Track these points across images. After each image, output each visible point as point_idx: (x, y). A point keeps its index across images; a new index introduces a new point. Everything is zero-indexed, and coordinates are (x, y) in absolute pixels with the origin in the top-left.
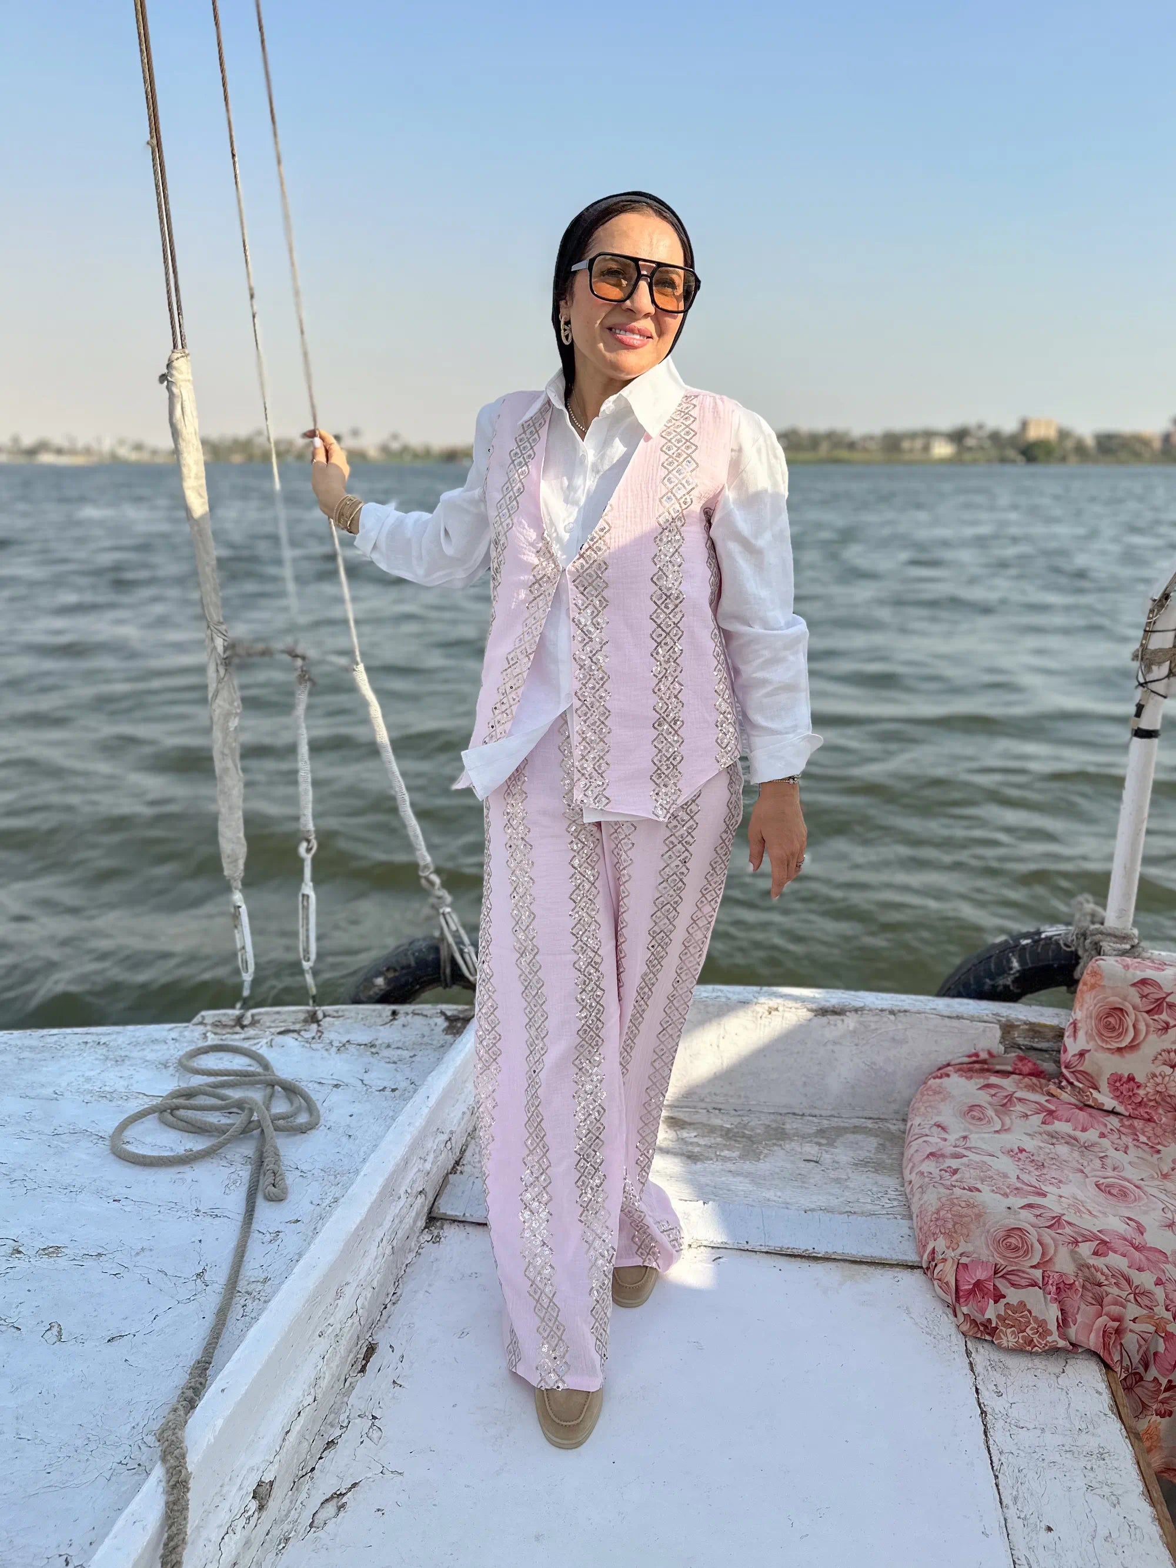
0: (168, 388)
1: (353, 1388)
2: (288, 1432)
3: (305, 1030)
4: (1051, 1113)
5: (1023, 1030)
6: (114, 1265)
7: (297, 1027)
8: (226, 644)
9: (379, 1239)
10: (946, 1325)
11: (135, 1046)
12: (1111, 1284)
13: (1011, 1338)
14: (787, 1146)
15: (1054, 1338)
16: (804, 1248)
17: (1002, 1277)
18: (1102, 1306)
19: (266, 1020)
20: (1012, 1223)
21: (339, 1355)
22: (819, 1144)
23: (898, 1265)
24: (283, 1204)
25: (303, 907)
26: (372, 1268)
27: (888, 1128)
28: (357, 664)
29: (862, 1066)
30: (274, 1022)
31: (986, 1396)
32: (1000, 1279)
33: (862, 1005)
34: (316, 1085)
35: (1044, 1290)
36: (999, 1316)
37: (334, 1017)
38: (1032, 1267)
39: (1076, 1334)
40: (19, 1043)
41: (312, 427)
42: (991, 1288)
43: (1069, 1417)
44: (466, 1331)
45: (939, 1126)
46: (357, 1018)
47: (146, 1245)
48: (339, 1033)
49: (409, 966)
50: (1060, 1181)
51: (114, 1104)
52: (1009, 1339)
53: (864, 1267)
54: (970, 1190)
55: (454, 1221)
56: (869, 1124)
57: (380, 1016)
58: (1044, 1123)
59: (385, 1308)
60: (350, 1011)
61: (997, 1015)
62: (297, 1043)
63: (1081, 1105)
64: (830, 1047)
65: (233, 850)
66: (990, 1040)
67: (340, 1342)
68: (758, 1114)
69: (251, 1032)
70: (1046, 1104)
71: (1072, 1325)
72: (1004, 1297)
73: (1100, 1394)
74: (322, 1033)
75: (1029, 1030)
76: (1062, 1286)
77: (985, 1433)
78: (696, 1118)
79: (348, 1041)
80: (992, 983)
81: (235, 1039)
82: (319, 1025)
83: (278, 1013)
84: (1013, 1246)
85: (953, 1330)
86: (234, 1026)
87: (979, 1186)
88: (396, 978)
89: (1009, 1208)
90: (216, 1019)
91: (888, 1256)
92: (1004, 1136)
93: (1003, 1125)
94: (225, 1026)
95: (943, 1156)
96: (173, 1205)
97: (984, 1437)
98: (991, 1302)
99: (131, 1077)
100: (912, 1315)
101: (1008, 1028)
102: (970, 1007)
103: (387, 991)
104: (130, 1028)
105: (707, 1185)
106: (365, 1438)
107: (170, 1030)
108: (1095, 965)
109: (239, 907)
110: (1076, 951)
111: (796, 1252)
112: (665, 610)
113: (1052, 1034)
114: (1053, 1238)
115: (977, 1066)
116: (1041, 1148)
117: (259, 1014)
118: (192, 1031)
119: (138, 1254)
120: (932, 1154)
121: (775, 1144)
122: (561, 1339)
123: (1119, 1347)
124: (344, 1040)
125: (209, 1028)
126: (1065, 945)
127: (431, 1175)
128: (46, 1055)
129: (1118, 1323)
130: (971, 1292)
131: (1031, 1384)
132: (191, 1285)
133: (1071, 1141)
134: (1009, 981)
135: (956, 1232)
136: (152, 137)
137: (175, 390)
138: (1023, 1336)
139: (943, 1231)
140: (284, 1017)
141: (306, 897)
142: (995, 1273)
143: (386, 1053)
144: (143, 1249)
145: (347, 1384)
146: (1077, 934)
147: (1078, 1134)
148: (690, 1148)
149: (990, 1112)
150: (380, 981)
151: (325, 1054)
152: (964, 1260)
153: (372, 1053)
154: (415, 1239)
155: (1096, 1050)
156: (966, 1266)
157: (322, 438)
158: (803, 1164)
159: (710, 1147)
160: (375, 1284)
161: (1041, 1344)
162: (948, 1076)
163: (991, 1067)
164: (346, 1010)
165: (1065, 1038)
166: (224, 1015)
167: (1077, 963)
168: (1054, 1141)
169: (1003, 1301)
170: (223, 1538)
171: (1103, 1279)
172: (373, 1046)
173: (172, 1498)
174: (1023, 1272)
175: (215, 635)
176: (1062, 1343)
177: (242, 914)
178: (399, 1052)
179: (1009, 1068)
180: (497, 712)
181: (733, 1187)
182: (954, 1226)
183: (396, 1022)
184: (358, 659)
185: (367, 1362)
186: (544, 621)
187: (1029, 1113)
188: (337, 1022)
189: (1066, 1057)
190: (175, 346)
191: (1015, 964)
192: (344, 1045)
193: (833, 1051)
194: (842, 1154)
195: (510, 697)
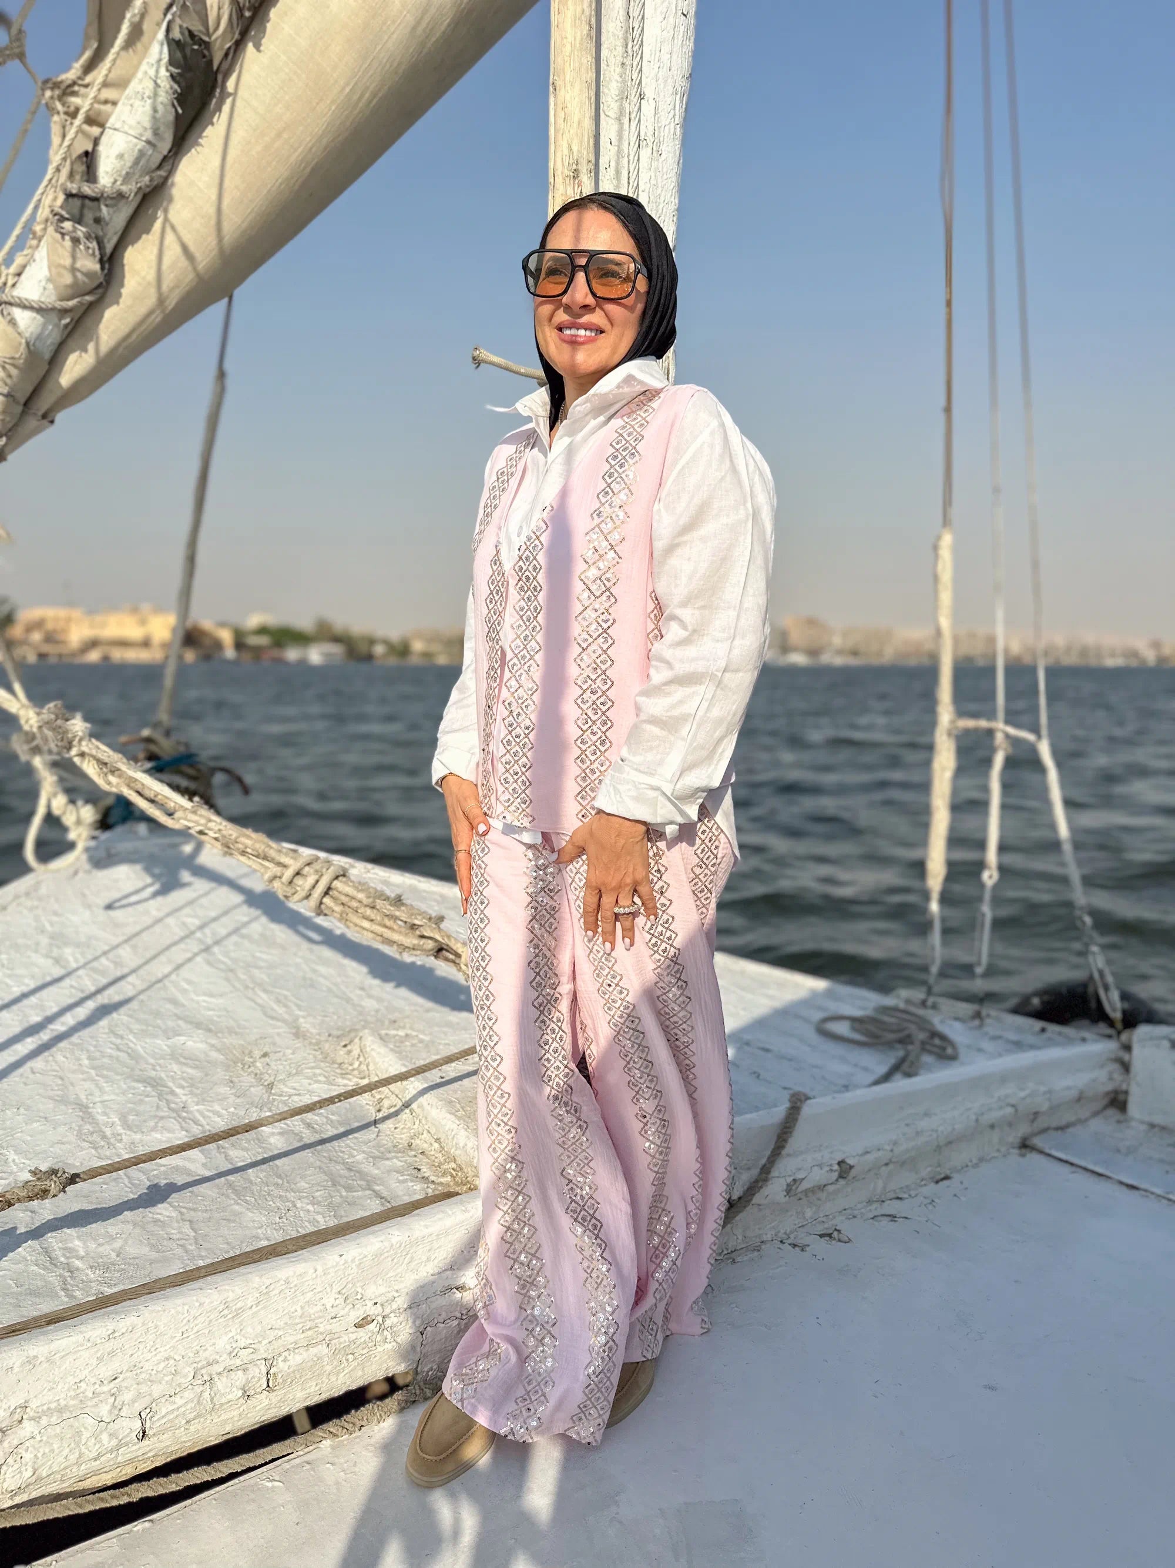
1: (928, 1185)
2: (869, 1152)
3: (971, 1021)
7: (966, 1017)
8: (951, 719)
9: (967, 1109)
19: (943, 1007)
21: (915, 1142)
24: (914, 1078)
25: (981, 923)
28: (1043, 742)
30: (949, 1010)
34: (965, 1045)
37: (994, 1019)
46: (1013, 1024)
48: (995, 1029)
51: (827, 1011)
55: (1041, 1152)
57: (1032, 1028)
59: (967, 1167)
60: (1008, 1018)
62: (963, 1025)
65: (935, 868)
67: (919, 1137)
69: (930, 1010)
74: (983, 1026)
79: (1000, 1036)
81: (919, 1012)
82: (982, 1021)
83: (953, 1005)
86: (920, 1005)
88: (1050, 1002)
94: (914, 1003)
103: (1041, 1011)
106: (923, 1205)
109: (934, 914)
117: (939, 1002)
118: (890, 999)
124: (998, 1034)
125: (902, 1001)
137: (940, 552)
140: (956, 1009)
145: (924, 1182)
150: (1037, 999)
151: (979, 1035)
153: (1016, 1046)
154: (1007, 1148)
160: (956, 1127)
164: (1005, 1016)
166: (914, 995)
170: (815, 1166)
175: (943, 712)
177: (935, 920)
183: (1043, 1036)
185: (942, 1181)
188: (996, 1022)
192: (994, 1036)
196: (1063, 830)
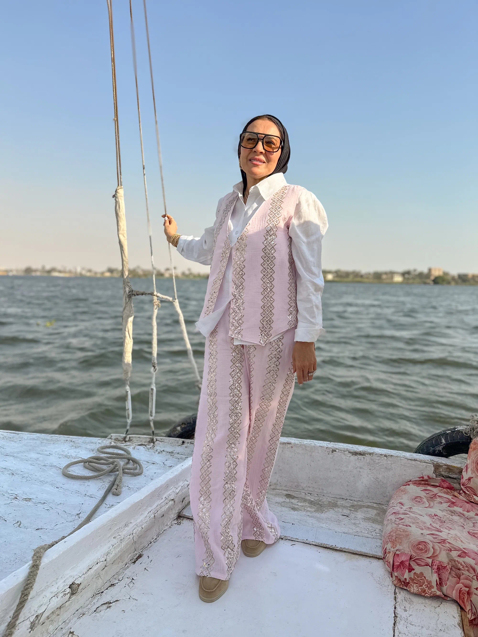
0: (115, 199)
1: (128, 568)
2: (90, 568)
3: (148, 445)
4: (453, 503)
5: (444, 468)
6: (48, 507)
7: (146, 444)
8: (130, 290)
9: (149, 511)
10: (388, 581)
11: (84, 443)
12: (465, 570)
13: (415, 588)
14: (336, 509)
15: (435, 590)
16: (331, 544)
17: (414, 561)
18: (459, 579)
19: (134, 439)
20: (422, 539)
21: (120, 547)
22: (351, 510)
23: (372, 557)
24: (119, 496)
25: (151, 393)
26: (143, 520)
27: (383, 508)
28: (175, 299)
29: (372, 479)
30: (137, 441)
31: (399, 610)
32: (413, 562)
33: (373, 452)
34: (146, 463)
35: (432, 568)
36: (410, 578)
37: (160, 441)
38: (428, 558)
39: (446, 590)
40: (43, 438)
41: (164, 214)
42: (408, 565)
43: (437, 624)
44: (180, 556)
45: (400, 503)
46: (169, 443)
47: (62, 502)
48: (161, 447)
49: (190, 423)
50: (451, 529)
51: (69, 459)
52: (414, 588)
53: (357, 556)
54: (406, 526)
55: (188, 518)
56: (375, 505)
57: (178, 443)
58: (449, 506)
59: (151, 543)
60: (167, 440)
61: (433, 460)
62: (144, 449)
63: (467, 501)
64: (358, 469)
65: (126, 368)
66: (429, 471)
67: (122, 543)
68: (327, 497)
69: (128, 443)
70: (451, 499)
71: (444, 585)
72: (414, 570)
73: (455, 618)
74: (154, 446)
75: (447, 468)
76: (440, 567)
77: (394, 624)
78: (301, 496)
79: (163, 450)
80: (433, 449)
81: (122, 445)
82: (154, 444)
83: (139, 437)
84: (420, 548)
85: (391, 583)
86: (123, 441)
87: (411, 525)
88: (185, 428)
89: (422, 534)
90: (116, 437)
91: (368, 552)
92: (429, 509)
93: (429, 505)
94: (119, 440)
95: (399, 514)
96: (78, 492)
97: (393, 625)
98: (407, 571)
99: (79, 452)
100: (373, 576)
101: (437, 467)
102: (421, 457)
103: (182, 433)
104: (85, 437)
105: (297, 519)
106: (127, 585)
107: (99, 439)
108: (475, 440)
109: (128, 392)
110: (470, 436)
111: (328, 546)
112: (267, 262)
113: (458, 471)
114: (439, 547)
115: (423, 482)
116: (445, 515)
117: (132, 437)
118: (107, 441)
119: (58, 505)
120: (394, 513)
121: (331, 508)
122: (212, 557)
123: (470, 602)
124: (162, 450)
125: (113, 440)
126: (465, 433)
127: (178, 495)
128: (52, 442)
129: (468, 589)
130: (399, 566)
131: (422, 609)
132: (73, 517)
133: (461, 515)
134: (441, 448)
135: (396, 541)
136: (115, 117)
137: (117, 200)
138: (421, 588)
139: (391, 540)
140: (141, 439)
141: (152, 389)
142: (411, 559)
143: (176, 455)
144: (61, 504)
145: (126, 566)
146: (471, 429)
147: (465, 513)
148: (294, 506)
149: (425, 500)
150: (179, 428)
151: (153, 453)
152: (398, 552)
153: (171, 455)
154: (170, 522)
155: (476, 477)
156: (398, 555)
157: (168, 217)
158: (341, 516)
159: (303, 506)
160: (143, 527)
161: (429, 592)
162: (409, 485)
163: (429, 483)
164: (165, 439)
165: (463, 472)
166: (119, 436)
167: (471, 442)
168: (453, 514)
169: (413, 572)
170: (52, 598)
171: (461, 567)
172: (172, 453)
173: (31, 570)
174: (423, 559)
175: (126, 287)
176: (438, 593)
177: (128, 394)
178: (182, 456)
179: (437, 484)
180: (209, 302)
181: (308, 521)
182: (395, 538)
183: (183, 445)
184: (176, 297)
185: (137, 560)
186: (225, 267)
187: (443, 502)
188: (161, 443)
189: (463, 481)
190: (118, 185)
191: (443, 441)
192: (161, 452)
193: (360, 472)
194: (360, 515)
195: (214, 296)
196: (189, 346)
